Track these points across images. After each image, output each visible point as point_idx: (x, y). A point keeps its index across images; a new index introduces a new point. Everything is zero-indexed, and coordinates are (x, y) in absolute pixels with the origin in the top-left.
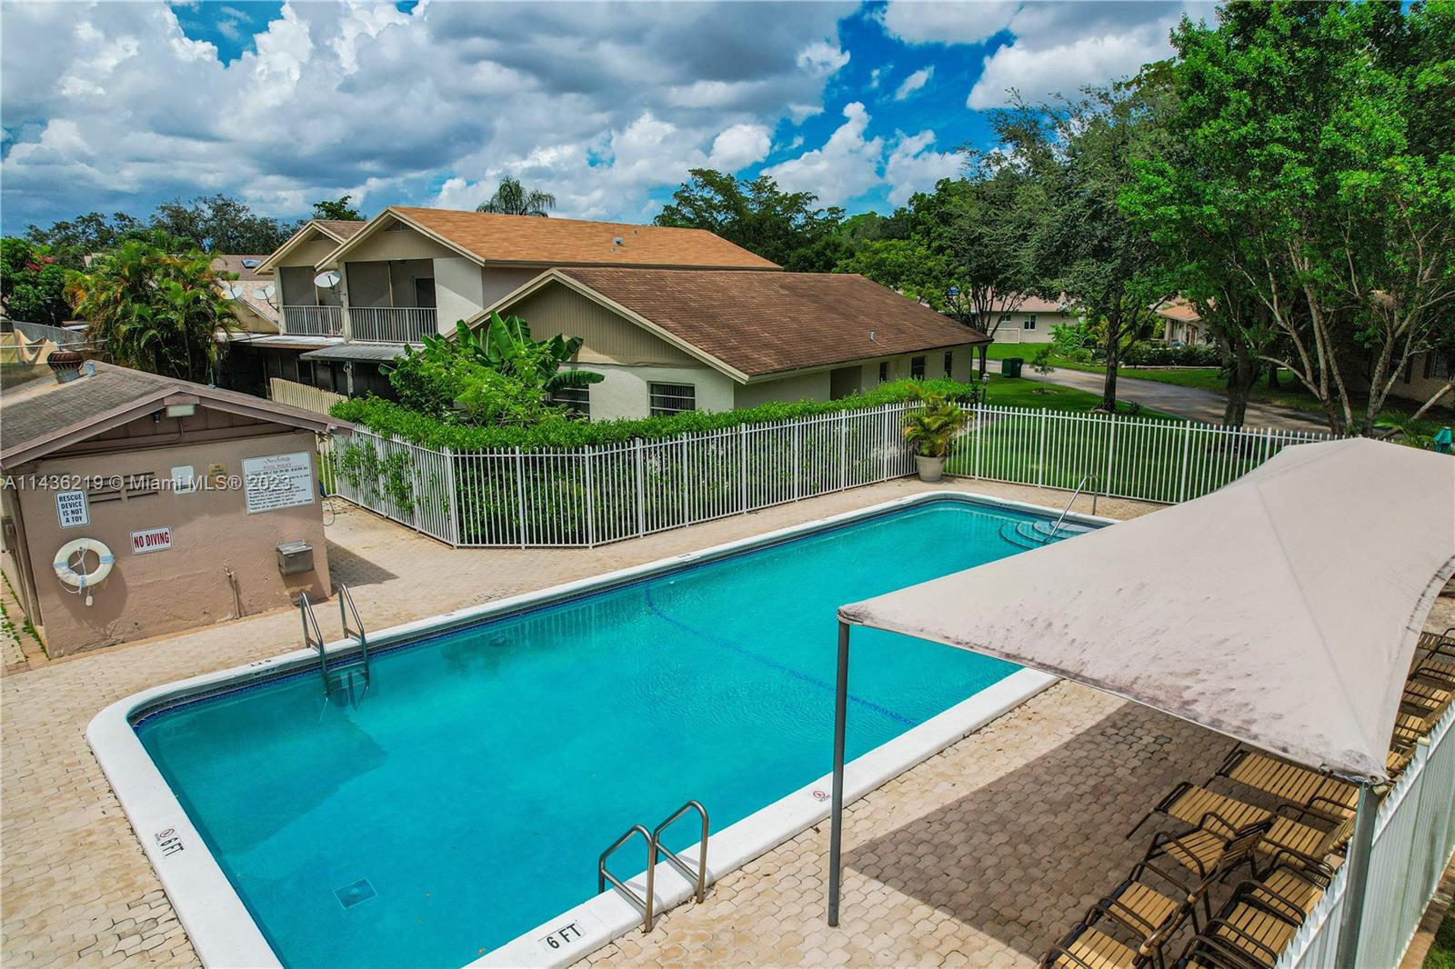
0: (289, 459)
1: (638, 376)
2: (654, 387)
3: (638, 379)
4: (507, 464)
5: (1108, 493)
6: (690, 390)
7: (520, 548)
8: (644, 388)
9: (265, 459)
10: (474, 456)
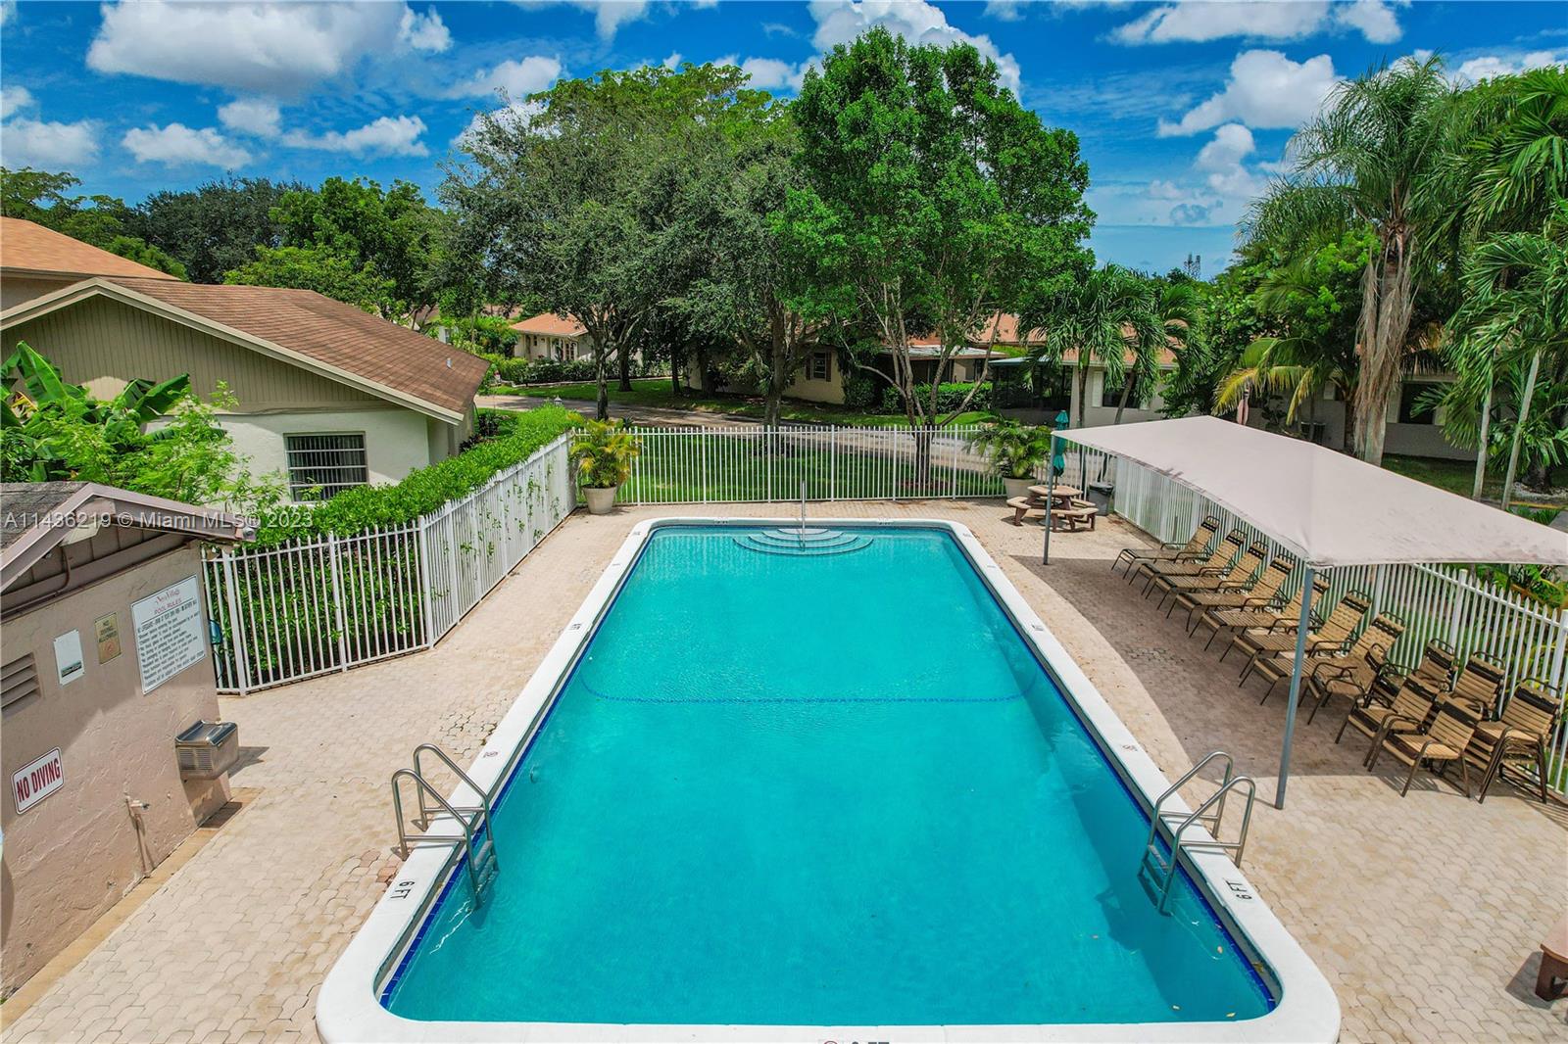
0: (177, 593)
1: (267, 427)
2: (294, 441)
3: (268, 433)
4: (316, 557)
5: (769, 500)
6: (358, 439)
7: (340, 670)
8: (279, 443)
9: (154, 599)
10: (267, 554)
